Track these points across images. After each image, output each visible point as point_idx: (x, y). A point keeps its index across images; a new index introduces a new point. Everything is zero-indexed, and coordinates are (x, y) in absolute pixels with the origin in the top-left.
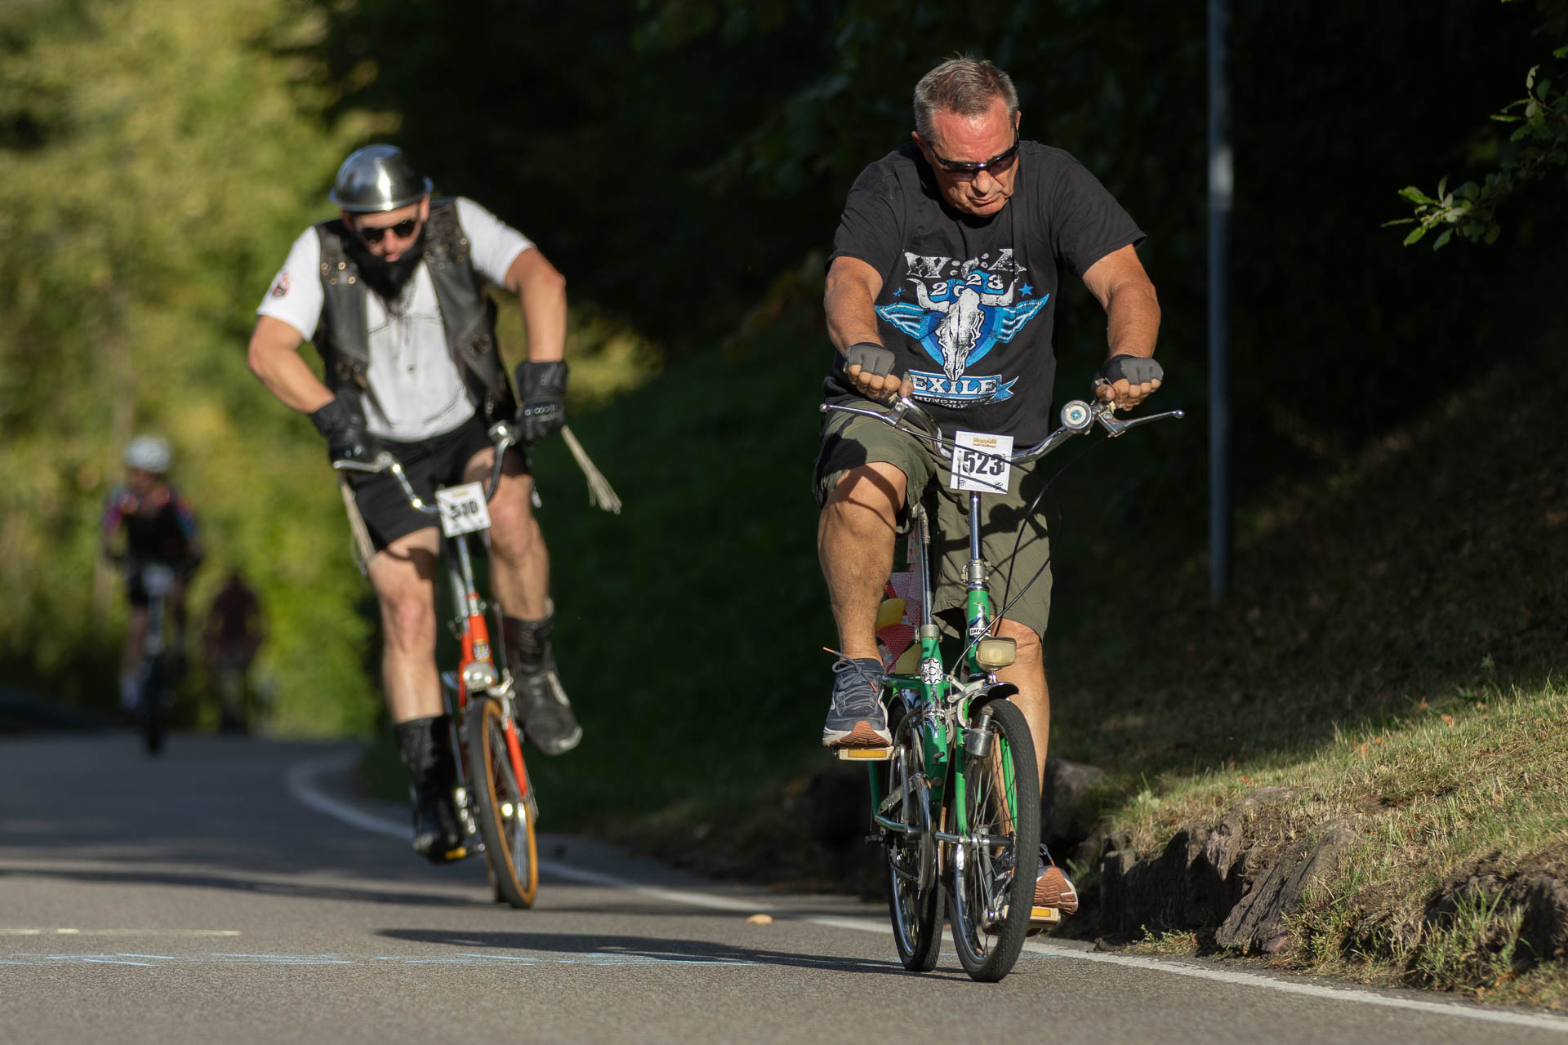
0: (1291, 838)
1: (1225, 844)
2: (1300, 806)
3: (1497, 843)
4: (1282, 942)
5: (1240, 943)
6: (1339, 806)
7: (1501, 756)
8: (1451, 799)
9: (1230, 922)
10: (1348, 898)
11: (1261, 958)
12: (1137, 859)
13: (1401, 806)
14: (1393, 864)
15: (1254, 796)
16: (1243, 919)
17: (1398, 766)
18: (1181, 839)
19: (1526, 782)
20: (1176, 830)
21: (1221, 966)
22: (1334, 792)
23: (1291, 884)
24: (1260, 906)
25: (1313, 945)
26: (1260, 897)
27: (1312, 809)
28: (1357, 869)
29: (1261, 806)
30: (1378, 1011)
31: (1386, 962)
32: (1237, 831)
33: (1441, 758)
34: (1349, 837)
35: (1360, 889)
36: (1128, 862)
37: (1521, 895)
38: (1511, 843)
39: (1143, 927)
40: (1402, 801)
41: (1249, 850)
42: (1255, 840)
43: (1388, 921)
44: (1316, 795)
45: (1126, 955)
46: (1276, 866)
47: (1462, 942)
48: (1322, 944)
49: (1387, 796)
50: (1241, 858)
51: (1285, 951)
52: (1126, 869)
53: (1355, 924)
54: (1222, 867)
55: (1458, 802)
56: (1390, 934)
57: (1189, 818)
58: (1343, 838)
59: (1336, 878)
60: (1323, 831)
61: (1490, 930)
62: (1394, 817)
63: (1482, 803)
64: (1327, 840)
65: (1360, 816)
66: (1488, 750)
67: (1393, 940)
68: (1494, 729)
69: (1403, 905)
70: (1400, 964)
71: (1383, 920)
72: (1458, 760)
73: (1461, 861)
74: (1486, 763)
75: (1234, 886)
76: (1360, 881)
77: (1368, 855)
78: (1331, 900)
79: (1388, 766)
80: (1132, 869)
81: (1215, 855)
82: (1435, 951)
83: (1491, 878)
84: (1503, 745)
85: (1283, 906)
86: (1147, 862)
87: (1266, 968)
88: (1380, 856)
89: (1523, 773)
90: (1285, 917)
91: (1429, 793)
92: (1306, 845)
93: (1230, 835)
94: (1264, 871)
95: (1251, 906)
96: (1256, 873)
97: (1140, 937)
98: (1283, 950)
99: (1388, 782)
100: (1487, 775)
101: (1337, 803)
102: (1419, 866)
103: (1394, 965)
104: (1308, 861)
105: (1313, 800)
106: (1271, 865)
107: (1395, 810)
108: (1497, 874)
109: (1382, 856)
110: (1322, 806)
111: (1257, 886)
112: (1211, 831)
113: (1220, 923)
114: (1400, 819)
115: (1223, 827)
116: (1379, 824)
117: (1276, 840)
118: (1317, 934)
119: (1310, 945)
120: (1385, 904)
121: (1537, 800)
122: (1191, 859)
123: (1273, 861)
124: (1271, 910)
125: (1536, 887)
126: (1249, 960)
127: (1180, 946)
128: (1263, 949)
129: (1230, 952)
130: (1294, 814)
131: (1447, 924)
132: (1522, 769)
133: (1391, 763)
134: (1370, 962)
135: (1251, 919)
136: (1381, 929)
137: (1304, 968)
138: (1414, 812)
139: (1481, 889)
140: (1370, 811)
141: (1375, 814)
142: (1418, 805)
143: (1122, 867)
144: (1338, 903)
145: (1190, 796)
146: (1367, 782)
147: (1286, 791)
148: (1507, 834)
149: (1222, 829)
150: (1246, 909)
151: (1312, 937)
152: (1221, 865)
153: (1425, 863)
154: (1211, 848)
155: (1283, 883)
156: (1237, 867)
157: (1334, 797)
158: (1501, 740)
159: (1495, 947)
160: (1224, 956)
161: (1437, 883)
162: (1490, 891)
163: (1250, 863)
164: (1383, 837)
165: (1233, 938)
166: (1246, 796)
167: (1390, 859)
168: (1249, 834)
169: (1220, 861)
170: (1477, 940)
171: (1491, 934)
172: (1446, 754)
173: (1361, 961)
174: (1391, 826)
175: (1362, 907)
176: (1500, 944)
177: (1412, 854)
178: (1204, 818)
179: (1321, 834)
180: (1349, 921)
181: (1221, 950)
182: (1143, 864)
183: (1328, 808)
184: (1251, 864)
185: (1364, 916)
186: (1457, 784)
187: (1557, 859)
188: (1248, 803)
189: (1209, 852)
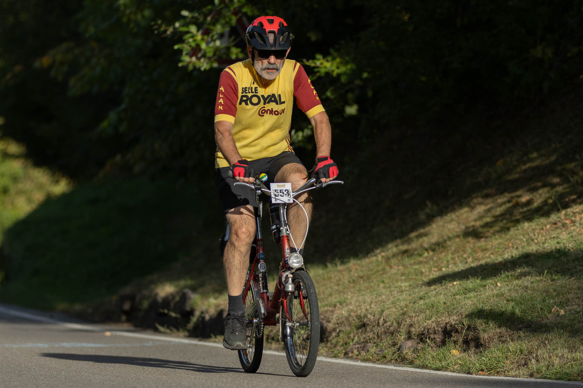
12: (210, 317)
18: (221, 311)
20: (220, 309)
30: (277, 357)
31: (278, 343)
36: (207, 317)
39: (212, 335)
45: (207, 342)
52: (207, 319)
86: (212, 318)
97: (211, 337)
134: (273, 343)
173: (271, 343)
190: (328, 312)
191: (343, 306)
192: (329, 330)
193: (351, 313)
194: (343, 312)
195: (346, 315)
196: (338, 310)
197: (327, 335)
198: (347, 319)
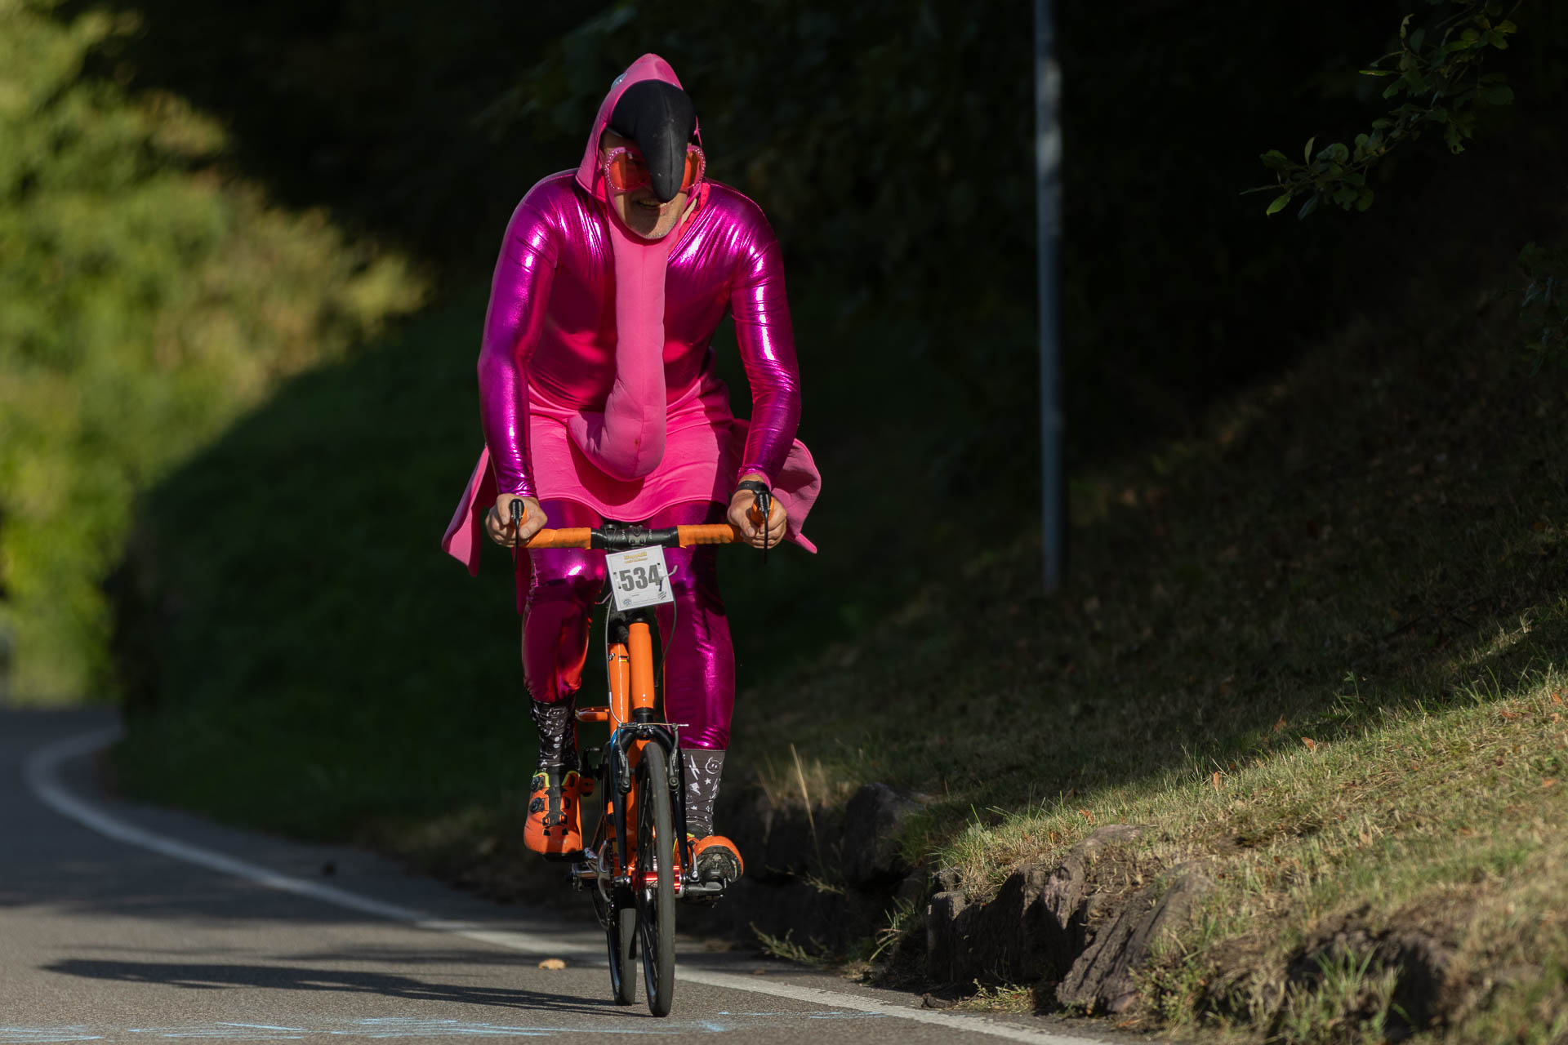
0: (1137, 883)
1: (1065, 890)
2: (1147, 847)
3: (1365, 894)
4: (1129, 1001)
5: (1083, 1002)
6: (1190, 847)
7: (1369, 790)
8: (1314, 842)
9: (1072, 977)
10: (1202, 953)
11: (1107, 1019)
12: (967, 902)
13: (1259, 846)
14: (1251, 913)
15: (1096, 835)
16: (1086, 974)
17: (1256, 800)
18: (1016, 883)
19: (1396, 820)
20: (1011, 870)
21: (1064, 1028)
22: (1184, 830)
23: (1139, 936)
24: (1105, 960)
25: (1164, 1006)
26: (1105, 949)
27: (1160, 850)
28: (1212, 920)
29: (1104, 847)
31: (1245, 1027)
32: (1078, 874)
33: (1303, 792)
34: (1202, 884)
35: (1215, 943)
36: (958, 906)
37: (1393, 956)
38: (1381, 896)
39: (976, 981)
40: (1260, 841)
41: (1092, 896)
42: (1098, 885)
43: (1246, 982)
44: (1165, 834)
45: (958, 1013)
46: (1122, 914)
47: (1329, 1007)
48: (1174, 1005)
49: (1243, 836)
50: (1083, 905)
51: (1133, 1011)
52: (956, 913)
53: (1210, 982)
54: (1062, 915)
55: (1322, 844)
56: (1248, 995)
57: (1024, 856)
58: (1196, 886)
59: (1188, 929)
60: (1173, 876)
61: (1360, 993)
62: (1251, 859)
63: (1349, 845)
64: (1178, 887)
65: (1214, 858)
66: (1354, 782)
67: (1252, 1002)
68: (1360, 757)
69: (1263, 963)
70: (1261, 1029)
71: (1241, 979)
72: (1321, 793)
73: (1325, 915)
74: (1352, 797)
75: (1077, 935)
76: (1216, 934)
77: (1223, 904)
78: (1183, 955)
79: (1243, 801)
80: (963, 913)
81: (1054, 901)
82: (1299, 1016)
83: (1360, 935)
84: (1370, 776)
85: (1130, 961)
86: (979, 905)
87: (1113, 1031)
88: (1236, 905)
89: (1393, 810)
90: (1132, 973)
91: (1290, 831)
92: (1155, 891)
93: (1070, 879)
94: (1109, 920)
95: (1095, 959)
96: (1100, 923)
97: (972, 992)
98: (1130, 1010)
99: (1244, 819)
100: (1353, 812)
101: (1188, 843)
102: (1280, 917)
103: (1253, 1030)
104: (1157, 910)
105: (1161, 840)
106: (1117, 914)
107: (1253, 851)
108: (1367, 931)
109: (1239, 904)
110: (1171, 847)
111: (1101, 936)
112: (1048, 874)
113: (1061, 978)
114: (1258, 861)
115: (1063, 870)
116: (1235, 868)
117: (1122, 885)
118: (1169, 994)
119: (1160, 1006)
120: (1243, 960)
121: (1409, 843)
122: (1027, 903)
123: (1119, 909)
124: (1117, 965)
125: (1409, 947)
126: (1094, 1021)
127: (1017, 1003)
128: (1109, 1008)
129: (1072, 1012)
130: (1141, 856)
131: (1312, 987)
132: (1392, 805)
133: (1247, 796)
134: (1228, 1025)
135: (1095, 974)
136: (1239, 990)
137: (1154, 1031)
138: (1274, 855)
139: (1350, 947)
140: (1225, 853)
141: (1230, 855)
142: (1277, 847)
143: (952, 911)
144: (1192, 959)
145: (1026, 831)
146: (1221, 819)
147: (1131, 830)
148: (1377, 884)
149: (1060, 871)
150: (1089, 962)
151: (1163, 997)
152: (1061, 912)
153: (1287, 914)
154: (1050, 893)
155: (1130, 933)
156: (1079, 915)
157: (1185, 837)
158: (1369, 772)
159: (1365, 1013)
160: (1065, 1015)
161: (1299, 938)
162: (1359, 950)
163: (1093, 912)
164: (1240, 883)
165: (1076, 996)
166: (1087, 836)
167: (1248, 909)
168: (1091, 878)
169: (1060, 908)
170: (1345, 1004)
171: (1360, 999)
172: (1308, 786)
173: (1217, 1025)
174: (1248, 871)
175: (1219, 963)
176: (1370, 1010)
177: (1272, 904)
178: (1042, 856)
179: (1170, 880)
180: (1204, 980)
181: (1062, 1008)
182: (975, 907)
183: (1178, 849)
184: (1095, 912)
185: (1220, 973)
186: (1320, 822)
187: (1433, 914)
188: (1089, 844)
189: (1048, 897)
190: (1452, 903)
191: (1511, 879)
192: (1450, 982)
193: (1541, 912)
194: (1512, 907)
195: (1523, 919)
196: (1491, 895)
197: (1445, 998)
198: (1526, 935)
